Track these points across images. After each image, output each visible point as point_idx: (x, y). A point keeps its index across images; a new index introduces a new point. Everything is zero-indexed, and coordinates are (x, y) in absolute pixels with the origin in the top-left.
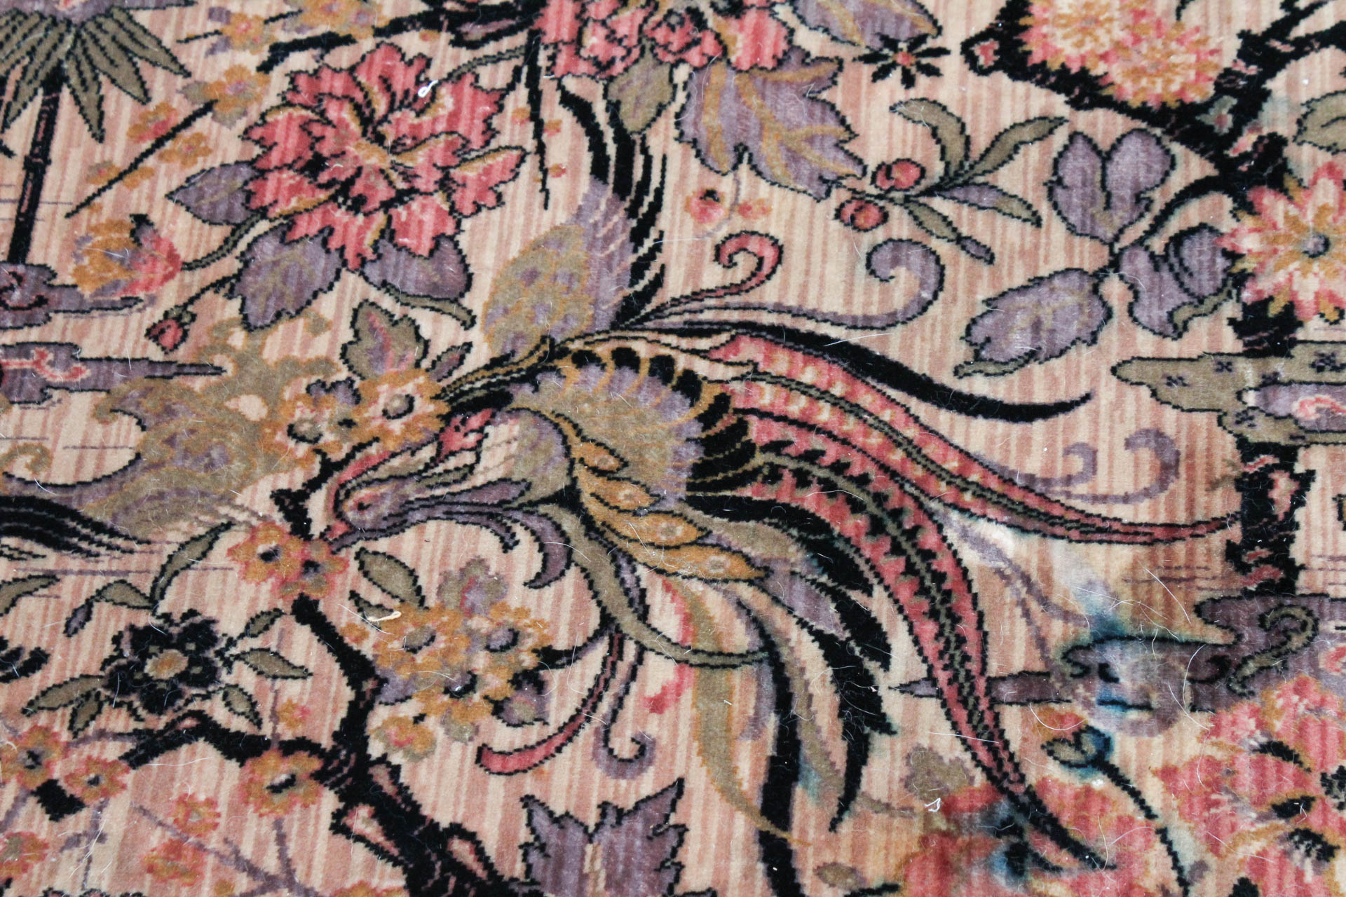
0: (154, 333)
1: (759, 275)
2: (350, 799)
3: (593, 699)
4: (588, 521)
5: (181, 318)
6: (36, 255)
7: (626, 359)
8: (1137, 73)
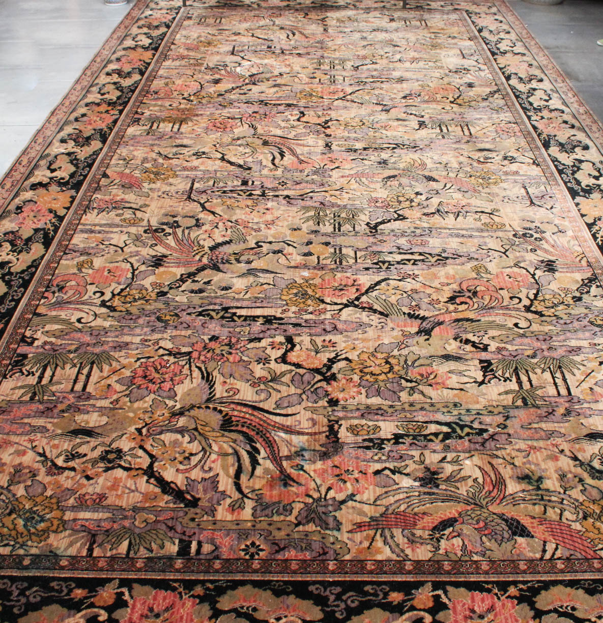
0: (111, 403)
1: (234, 394)
2: (150, 477)
3: (200, 461)
4: (200, 433)
5: (117, 401)
6: (88, 390)
7: (207, 407)
8: (308, 364)
